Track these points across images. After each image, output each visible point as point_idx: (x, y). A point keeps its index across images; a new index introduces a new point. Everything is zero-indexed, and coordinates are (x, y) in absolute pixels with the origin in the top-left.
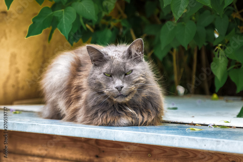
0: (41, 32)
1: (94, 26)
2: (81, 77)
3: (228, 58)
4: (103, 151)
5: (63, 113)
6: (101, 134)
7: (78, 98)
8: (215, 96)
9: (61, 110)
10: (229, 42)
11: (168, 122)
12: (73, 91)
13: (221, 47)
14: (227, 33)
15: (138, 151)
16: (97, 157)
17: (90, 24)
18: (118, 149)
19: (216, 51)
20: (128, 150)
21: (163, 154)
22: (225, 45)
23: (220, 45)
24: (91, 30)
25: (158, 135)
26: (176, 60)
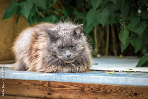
0: (11, 16)
1: (44, 14)
2: (38, 42)
3: (129, 31)
4: (53, 91)
5: (27, 67)
6: (52, 78)
7: (37, 56)
8: (121, 56)
9: (26, 65)
10: (130, 21)
11: (93, 71)
12: (33, 51)
13: (125, 24)
14: (128, 15)
15: (75, 89)
16: (49, 94)
17: (42, 12)
18: (63, 89)
19: (122, 26)
20: (69, 89)
21: (91, 91)
22: (128, 23)
23: (124, 23)
24: (43, 16)
25: (88, 77)
26: (97, 35)
